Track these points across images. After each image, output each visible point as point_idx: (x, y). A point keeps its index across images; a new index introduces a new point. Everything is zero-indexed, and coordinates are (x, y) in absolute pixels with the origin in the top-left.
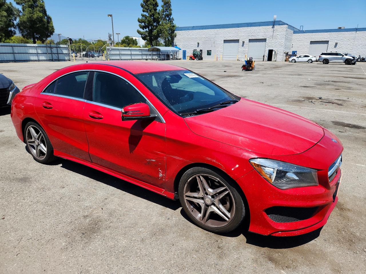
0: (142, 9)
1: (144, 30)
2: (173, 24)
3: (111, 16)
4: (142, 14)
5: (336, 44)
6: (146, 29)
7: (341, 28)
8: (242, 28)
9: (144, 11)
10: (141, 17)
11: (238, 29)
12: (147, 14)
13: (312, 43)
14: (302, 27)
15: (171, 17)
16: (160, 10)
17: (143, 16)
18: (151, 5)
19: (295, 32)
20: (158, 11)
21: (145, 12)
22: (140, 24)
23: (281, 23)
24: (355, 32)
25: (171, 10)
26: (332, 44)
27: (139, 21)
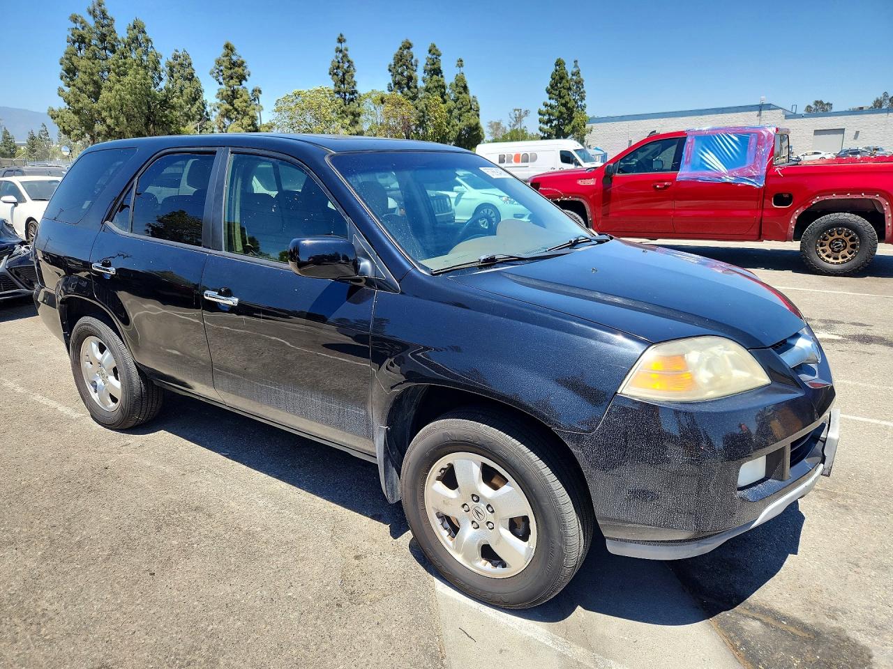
0: (548, 95)
1: (548, 126)
2: (584, 113)
4: (545, 103)
5: (857, 133)
7: (862, 108)
8: (707, 116)
9: (550, 99)
10: (544, 109)
11: (701, 117)
12: (553, 102)
13: (817, 132)
14: (794, 107)
15: (583, 103)
17: (546, 105)
18: (564, 89)
19: (787, 117)
21: (553, 99)
22: (542, 117)
23: (772, 107)
24: (886, 114)
25: (583, 92)
26: (849, 133)
27: (540, 113)
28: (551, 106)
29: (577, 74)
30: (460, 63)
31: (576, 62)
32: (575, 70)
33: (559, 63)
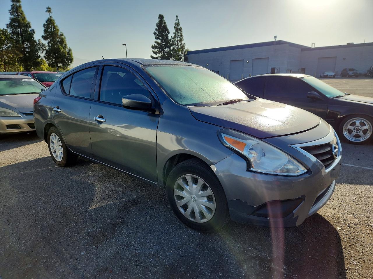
0: (155, 36)
1: (157, 55)
2: (185, 48)
3: (125, 45)
4: (155, 41)
5: (344, 59)
6: (159, 54)
8: (246, 49)
9: (156, 38)
10: (154, 44)
11: (243, 50)
12: (159, 41)
13: (320, 59)
14: (313, 44)
15: (183, 42)
16: (173, 37)
17: (156, 42)
20: (169, 38)
21: (158, 39)
22: (154, 50)
23: (281, 43)
25: (182, 36)
26: (339, 60)
27: (153, 47)
28: (158, 43)
29: (178, 24)
30: (49, 10)
31: (177, 17)
32: (176, 22)
33: (161, 17)
